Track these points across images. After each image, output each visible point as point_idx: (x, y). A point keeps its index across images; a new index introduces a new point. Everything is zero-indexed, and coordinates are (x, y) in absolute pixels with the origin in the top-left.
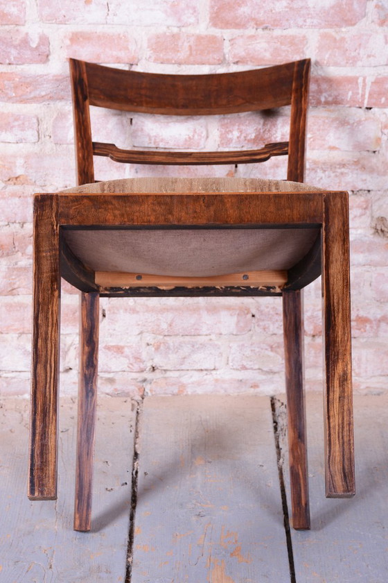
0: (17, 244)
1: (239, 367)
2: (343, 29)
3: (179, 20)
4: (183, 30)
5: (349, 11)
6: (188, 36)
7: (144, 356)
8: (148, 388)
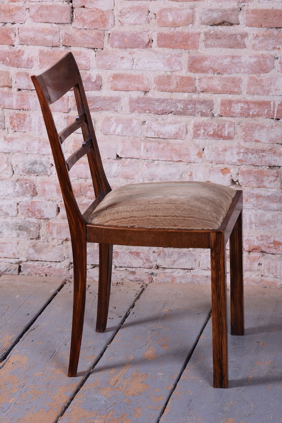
0: (82, 190)
1: (206, 269)
2: (262, 75)
3: (171, 68)
4: (174, 73)
5: (265, 65)
6: (176, 77)
7: (152, 259)
8: (154, 278)
